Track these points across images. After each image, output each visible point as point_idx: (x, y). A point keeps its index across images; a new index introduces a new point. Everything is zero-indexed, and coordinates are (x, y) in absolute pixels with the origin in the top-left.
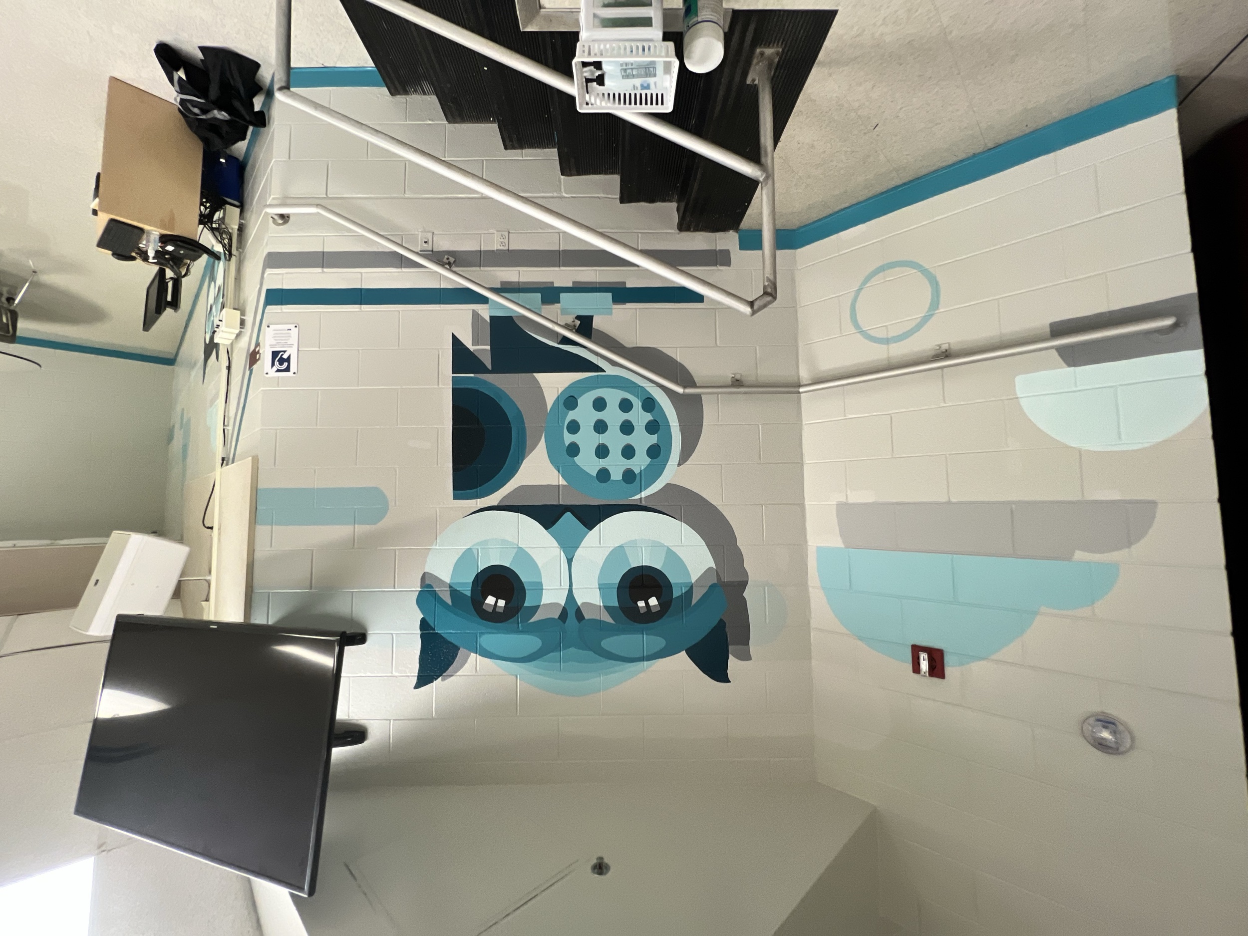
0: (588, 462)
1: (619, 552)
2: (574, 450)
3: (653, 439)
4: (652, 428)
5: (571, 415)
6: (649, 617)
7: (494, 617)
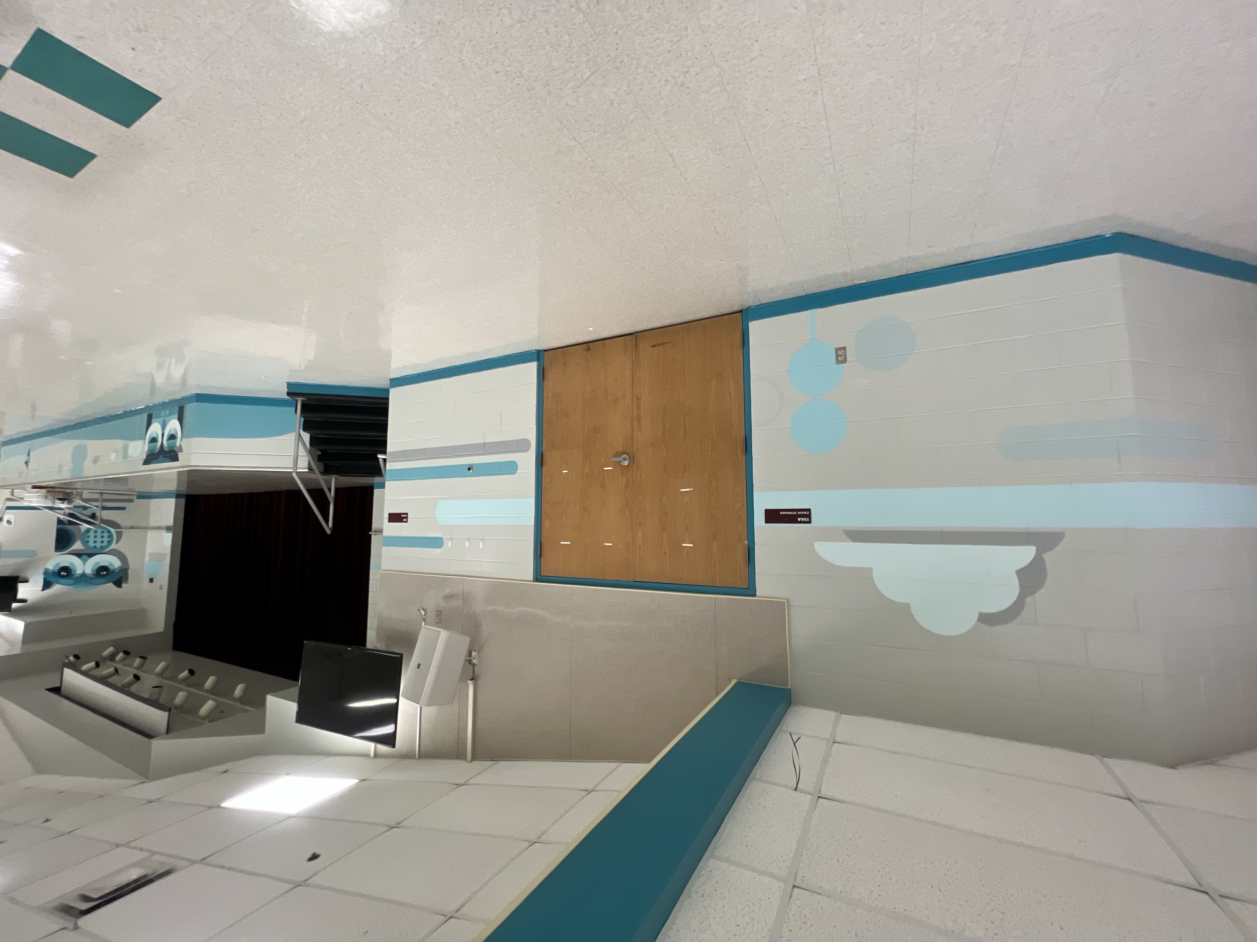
0: (91, 544)
1: (97, 563)
2: (88, 542)
3: (109, 539)
4: (109, 537)
5: (89, 534)
6: (104, 575)
7: (63, 577)
